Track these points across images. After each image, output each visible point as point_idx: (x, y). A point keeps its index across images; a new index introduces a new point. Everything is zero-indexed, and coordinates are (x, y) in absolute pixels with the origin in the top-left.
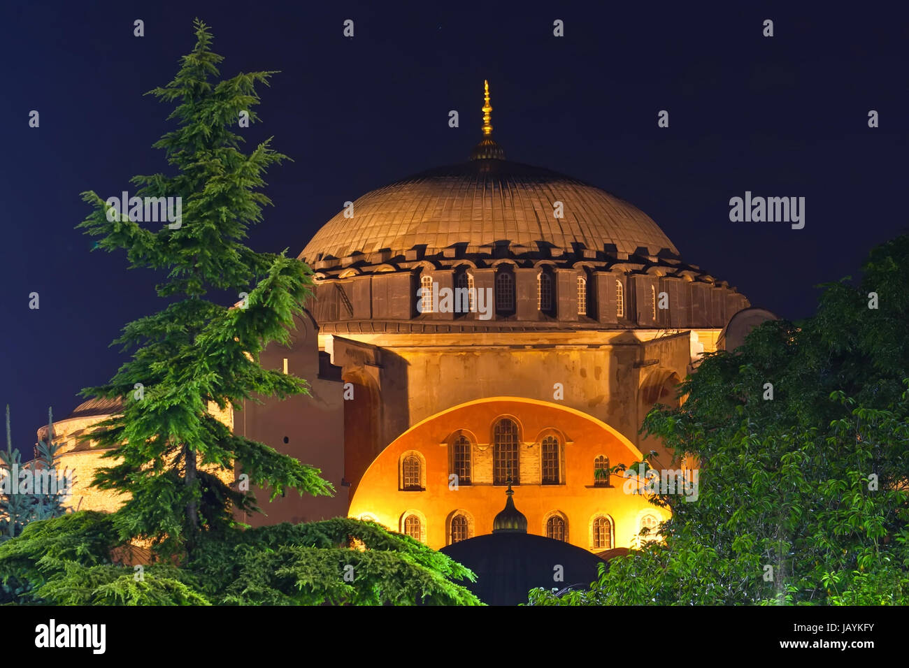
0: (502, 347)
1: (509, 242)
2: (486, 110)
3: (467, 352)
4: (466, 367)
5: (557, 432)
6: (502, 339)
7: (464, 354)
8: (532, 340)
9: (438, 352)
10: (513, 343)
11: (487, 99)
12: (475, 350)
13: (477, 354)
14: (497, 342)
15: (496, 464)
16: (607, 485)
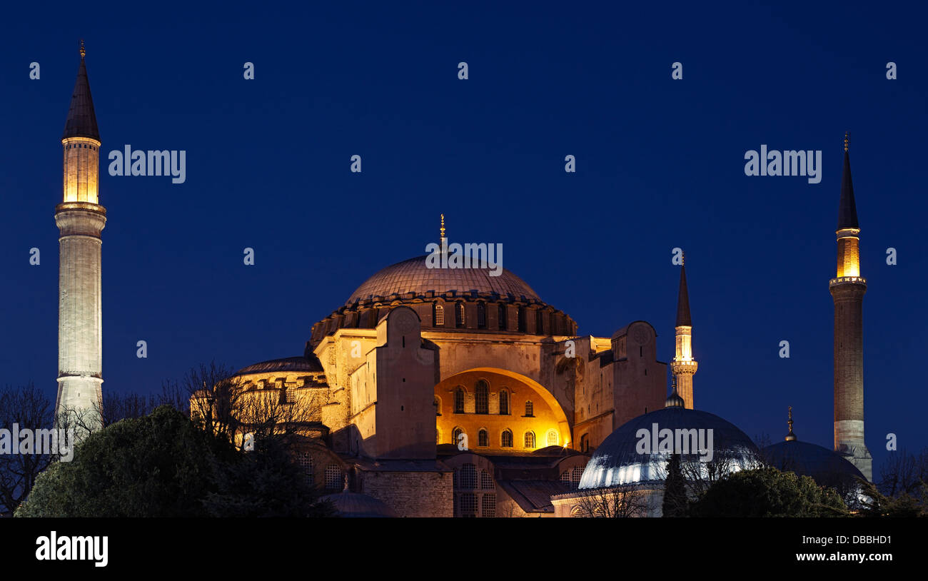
0: (488, 341)
3: (470, 343)
4: (469, 351)
5: (508, 388)
7: (467, 344)
9: (455, 342)
10: (493, 340)
12: (474, 343)
13: (475, 345)
14: (485, 339)
15: (477, 403)
16: (531, 416)
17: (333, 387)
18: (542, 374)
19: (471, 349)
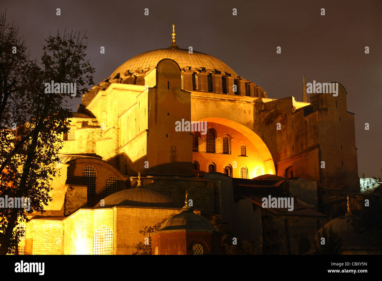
0: (217, 99)
1: (205, 68)
2: (174, 34)
3: (205, 100)
4: (204, 105)
5: (228, 135)
6: (217, 96)
7: (204, 100)
8: (228, 98)
9: (195, 98)
10: (221, 98)
11: (174, 31)
12: (208, 99)
13: (209, 101)
14: (215, 97)
15: (207, 145)
16: (245, 156)
17: (104, 128)
18: (255, 124)
19: (206, 104)
